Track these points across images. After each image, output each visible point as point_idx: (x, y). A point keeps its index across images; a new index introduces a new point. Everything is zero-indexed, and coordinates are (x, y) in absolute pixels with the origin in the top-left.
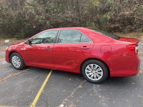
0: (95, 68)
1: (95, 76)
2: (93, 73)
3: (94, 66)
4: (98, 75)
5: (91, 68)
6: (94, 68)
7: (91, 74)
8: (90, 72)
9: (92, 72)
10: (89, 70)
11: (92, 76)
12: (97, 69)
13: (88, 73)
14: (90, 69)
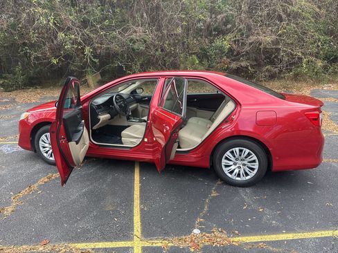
0: (243, 156)
1: (242, 172)
2: (238, 165)
3: (241, 151)
4: (247, 170)
5: (235, 157)
6: (240, 155)
7: (233, 167)
8: (231, 163)
9: (235, 164)
10: (231, 160)
11: (237, 171)
12: (246, 157)
13: (226, 166)
14: (233, 159)
